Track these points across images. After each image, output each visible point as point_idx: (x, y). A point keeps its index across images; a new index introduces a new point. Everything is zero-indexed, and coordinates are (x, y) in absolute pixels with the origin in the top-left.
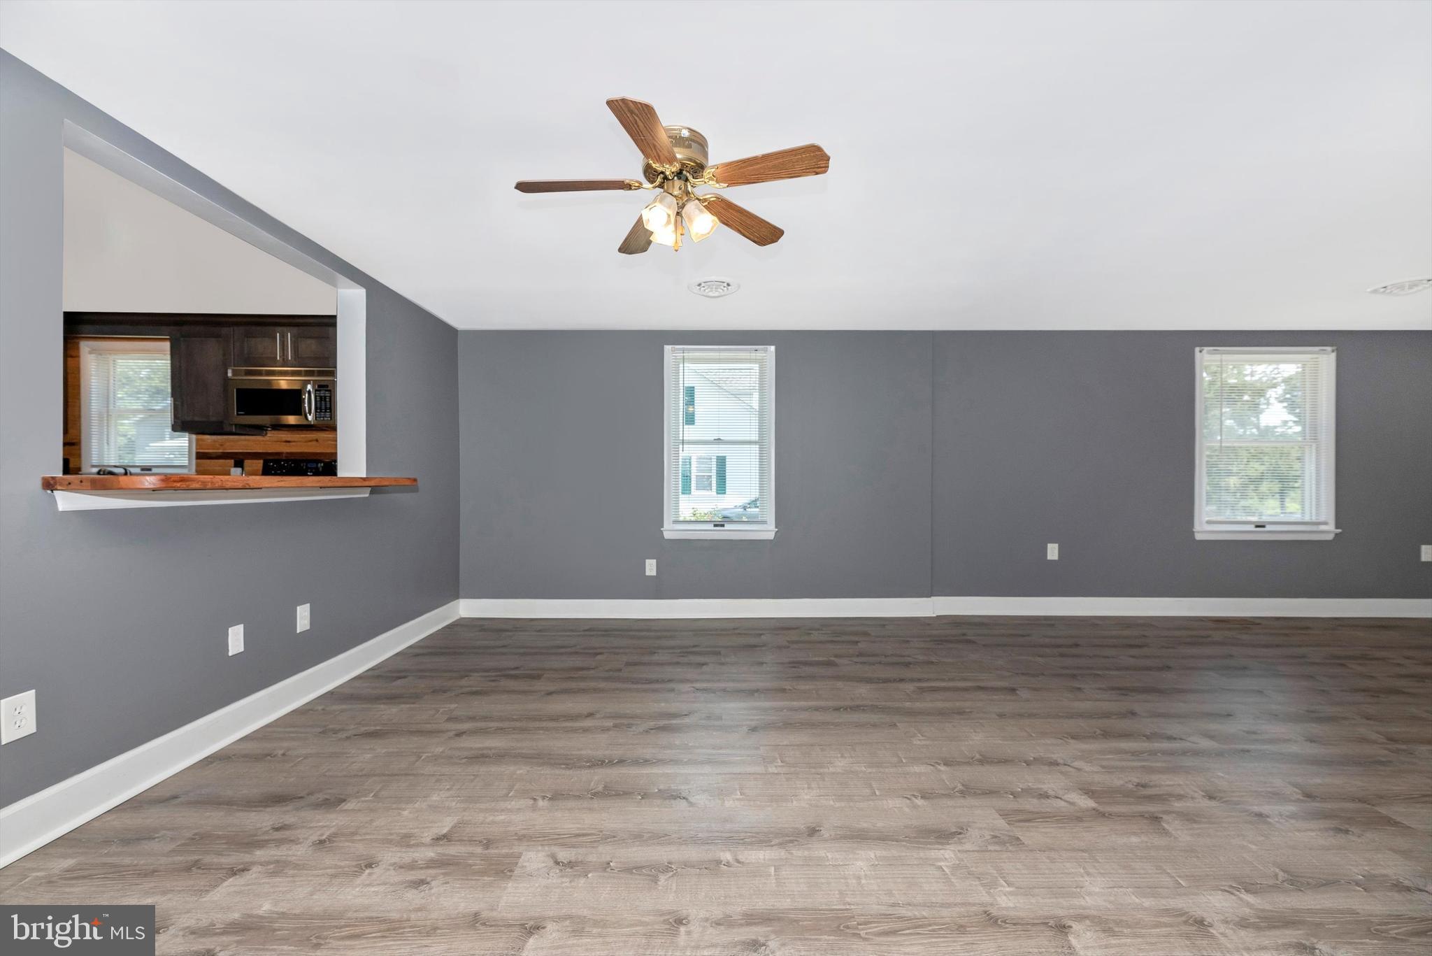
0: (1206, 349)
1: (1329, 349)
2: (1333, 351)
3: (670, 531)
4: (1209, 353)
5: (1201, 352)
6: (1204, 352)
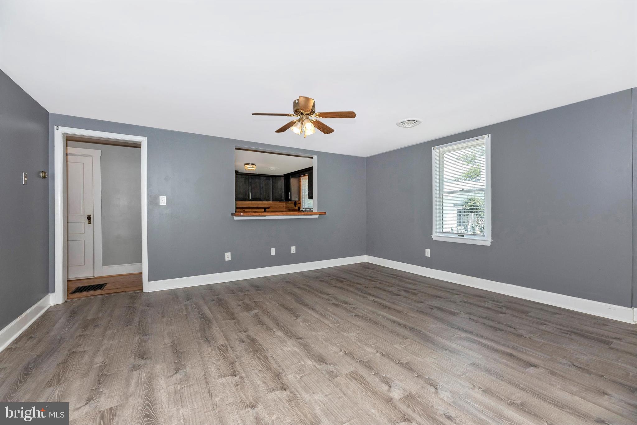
3: (436, 236)
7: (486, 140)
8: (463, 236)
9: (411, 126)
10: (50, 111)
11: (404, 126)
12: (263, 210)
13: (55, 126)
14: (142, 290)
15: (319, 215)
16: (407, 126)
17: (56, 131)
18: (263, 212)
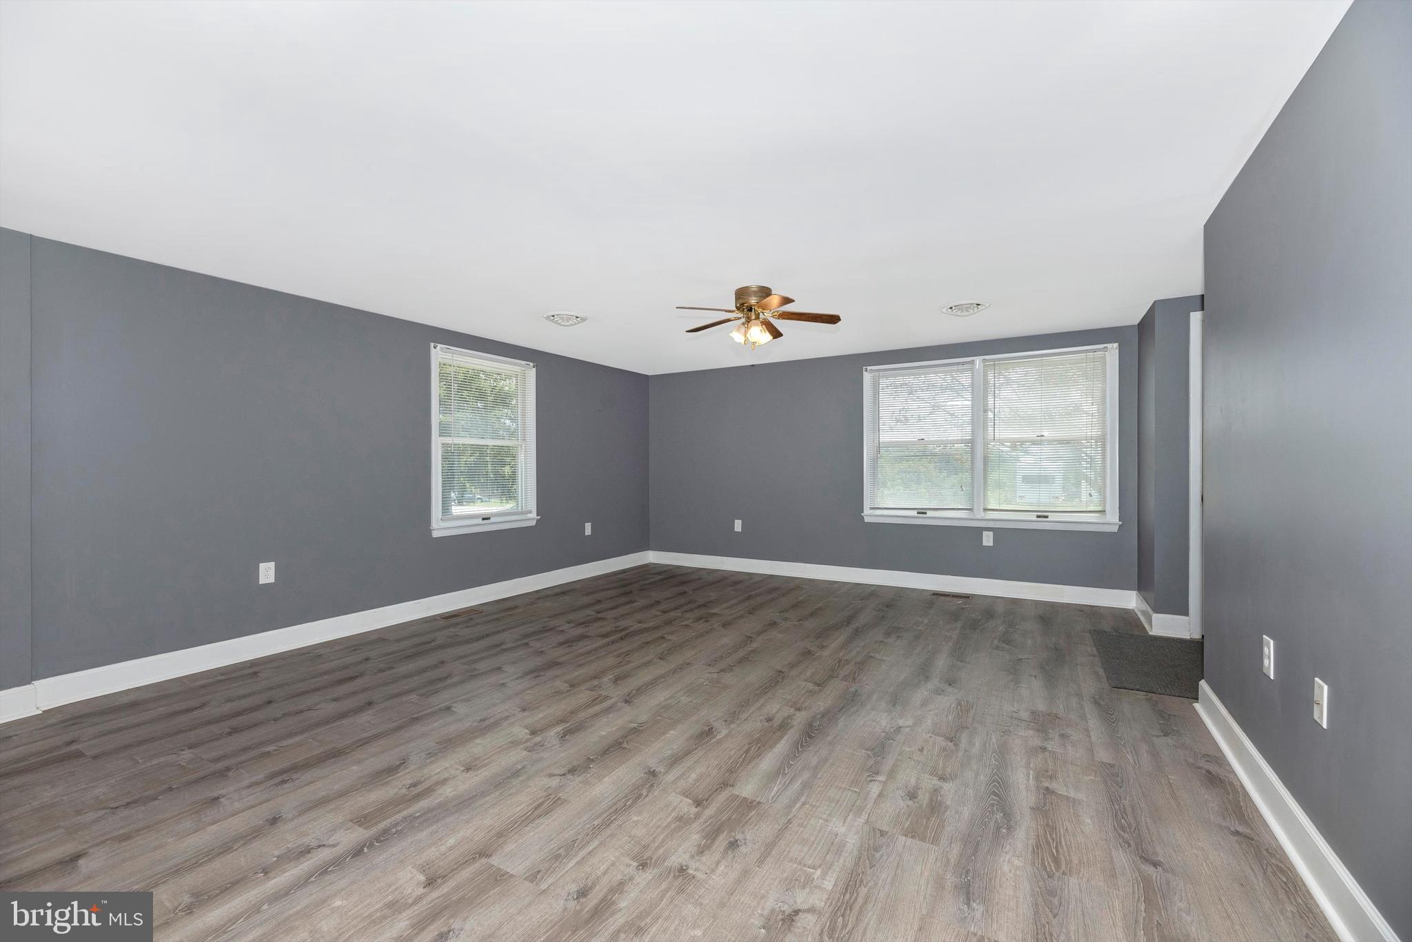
0: (439, 346)
1: (531, 364)
2: (534, 367)
4: (442, 348)
5: (435, 348)
6: (438, 348)
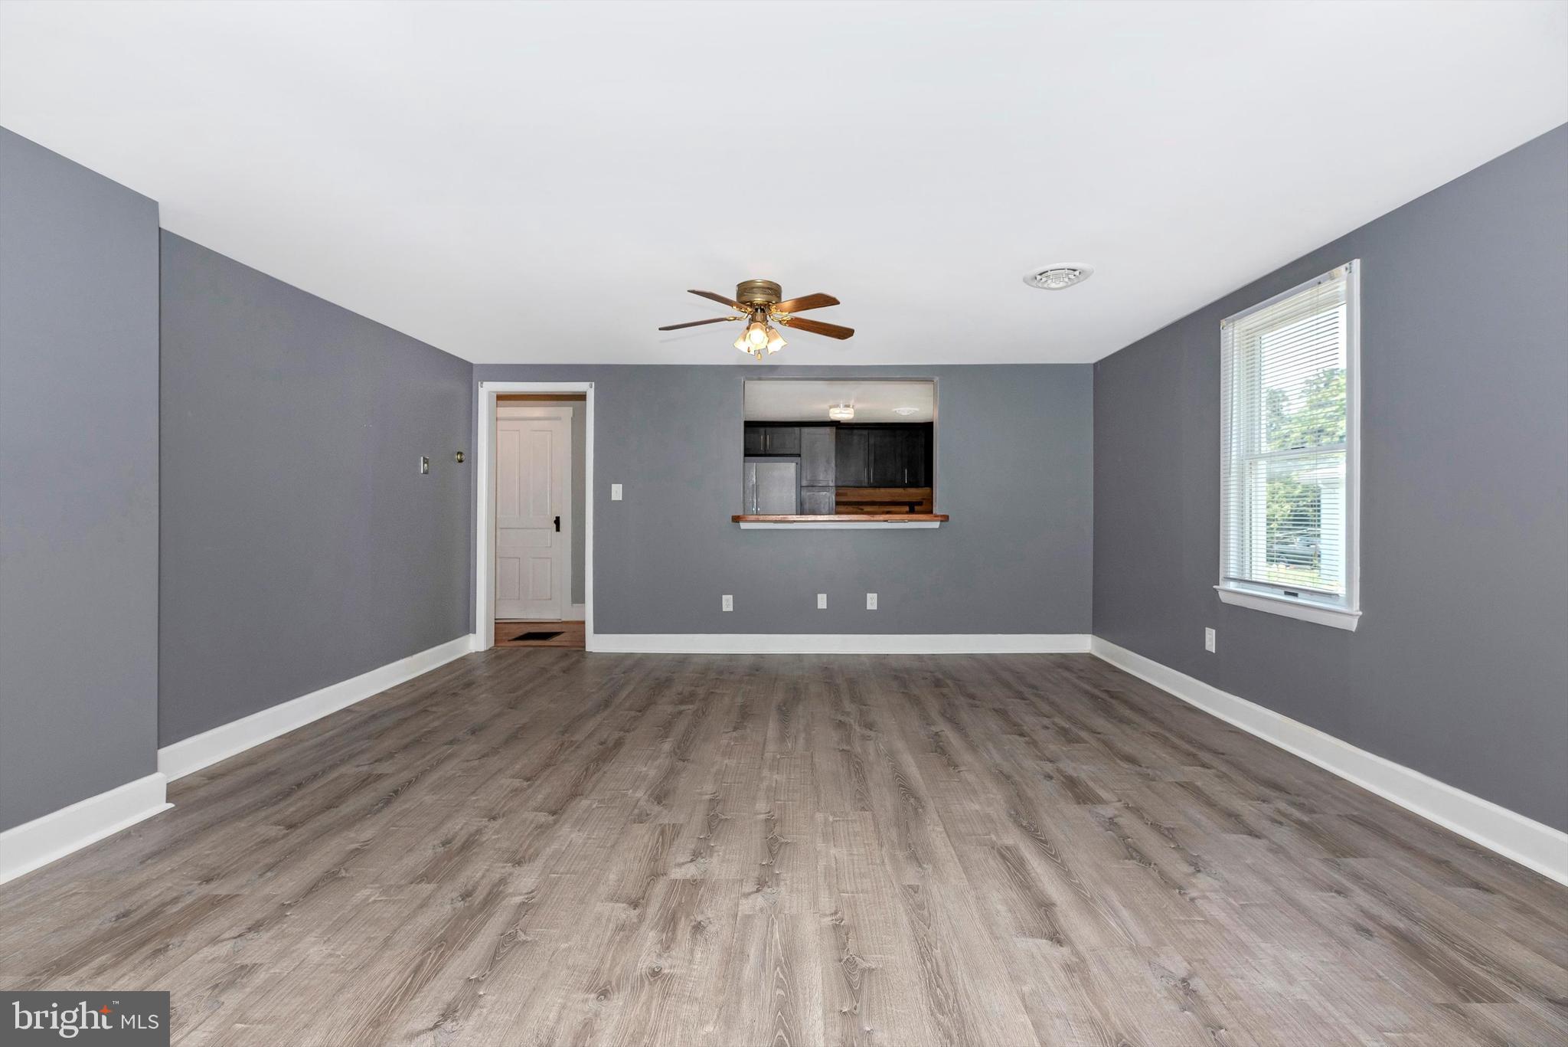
7: (1346, 279)
8: (1295, 595)
9: (1062, 284)
10: (474, 362)
11: (1046, 286)
12: (907, 509)
13: (479, 383)
14: (584, 647)
15: (941, 521)
16: (1053, 285)
17: (480, 389)
18: (907, 513)
